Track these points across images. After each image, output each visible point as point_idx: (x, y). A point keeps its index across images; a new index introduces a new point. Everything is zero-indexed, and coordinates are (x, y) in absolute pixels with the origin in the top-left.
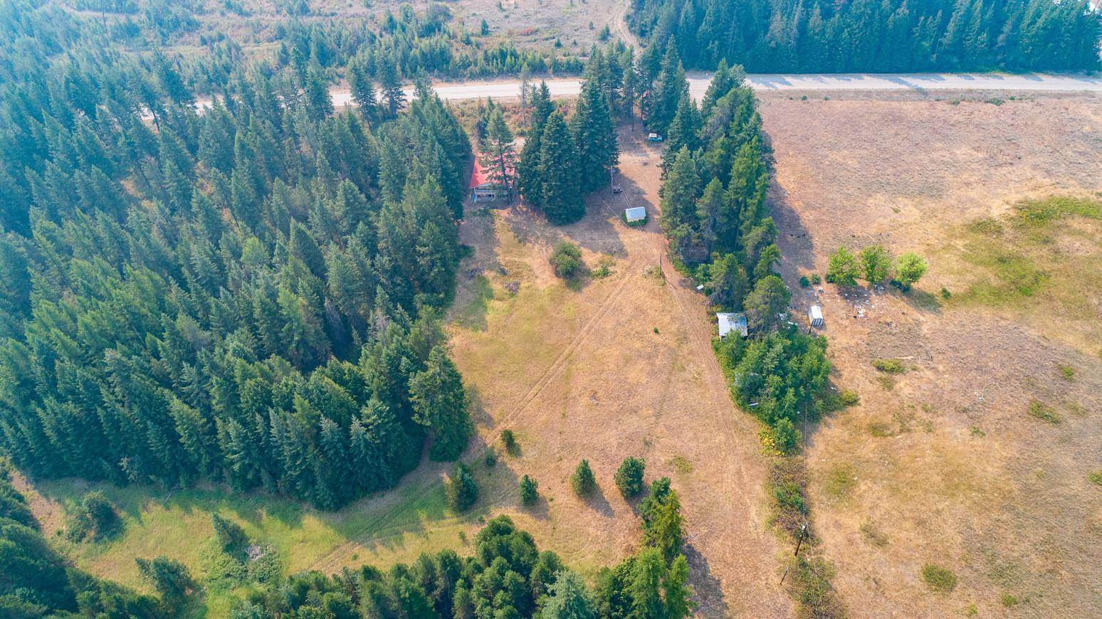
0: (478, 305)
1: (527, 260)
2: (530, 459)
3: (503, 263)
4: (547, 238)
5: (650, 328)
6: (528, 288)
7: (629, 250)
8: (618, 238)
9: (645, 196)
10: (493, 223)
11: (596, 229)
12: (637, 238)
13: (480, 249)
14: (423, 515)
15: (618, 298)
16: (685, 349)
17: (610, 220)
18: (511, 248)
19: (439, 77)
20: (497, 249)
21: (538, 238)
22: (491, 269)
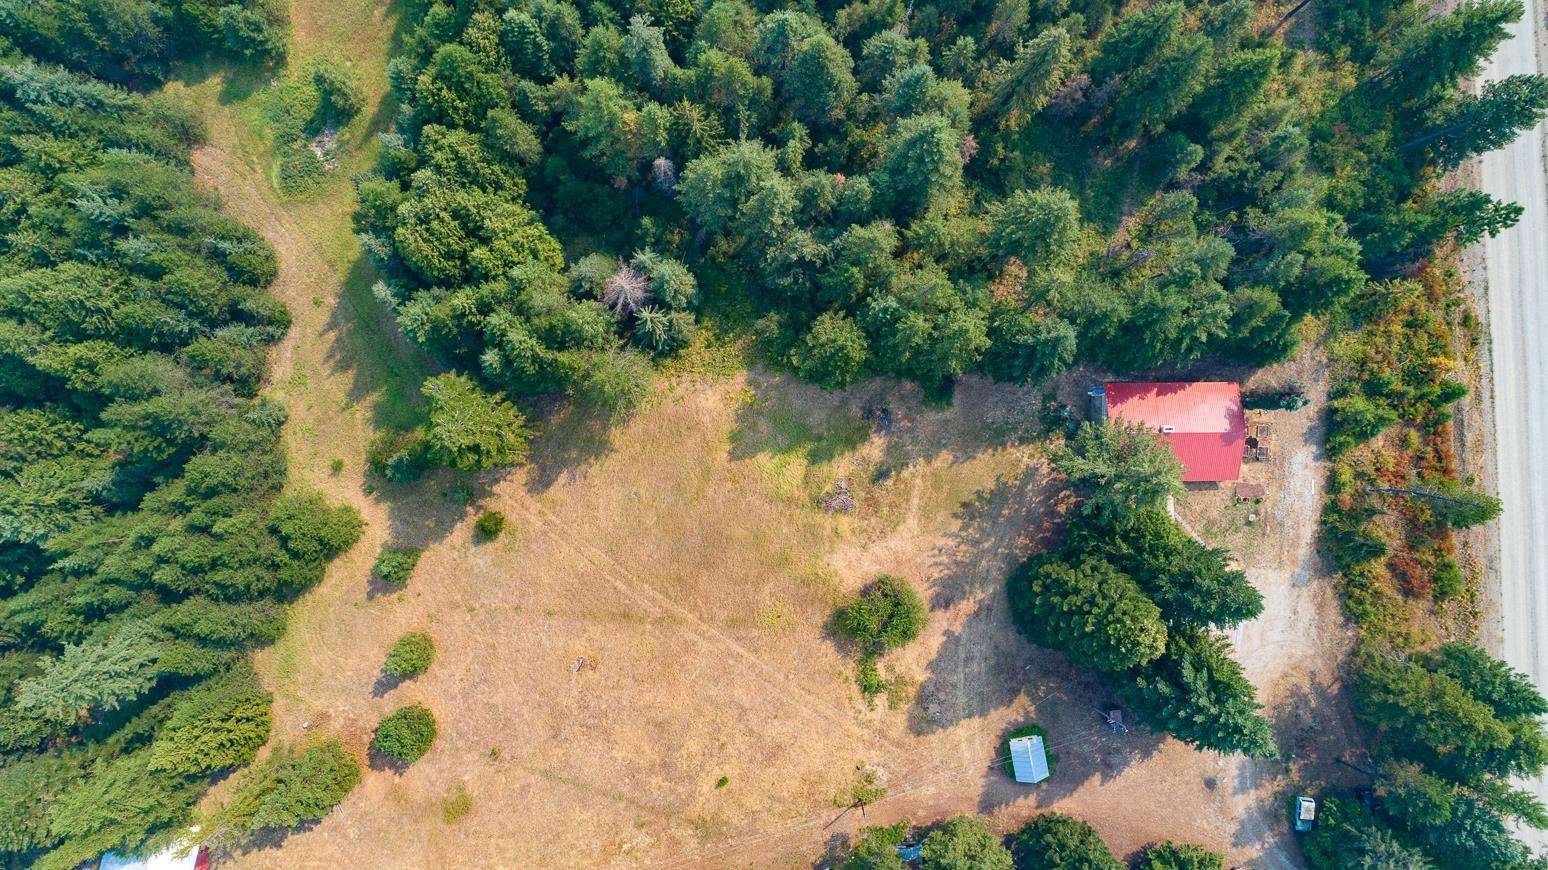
0: (793, 433)
1: (912, 522)
2: (471, 559)
3: (905, 474)
4: (974, 564)
5: (730, 770)
6: (836, 531)
7: (931, 737)
8: (970, 716)
9: (1096, 779)
10: (1022, 441)
11: (997, 670)
12: (967, 755)
13: (946, 422)
15: (806, 712)
16: (686, 833)
17: (1023, 699)
18: (946, 487)
20: (944, 458)
21: (975, 543)
22: (889, 450)
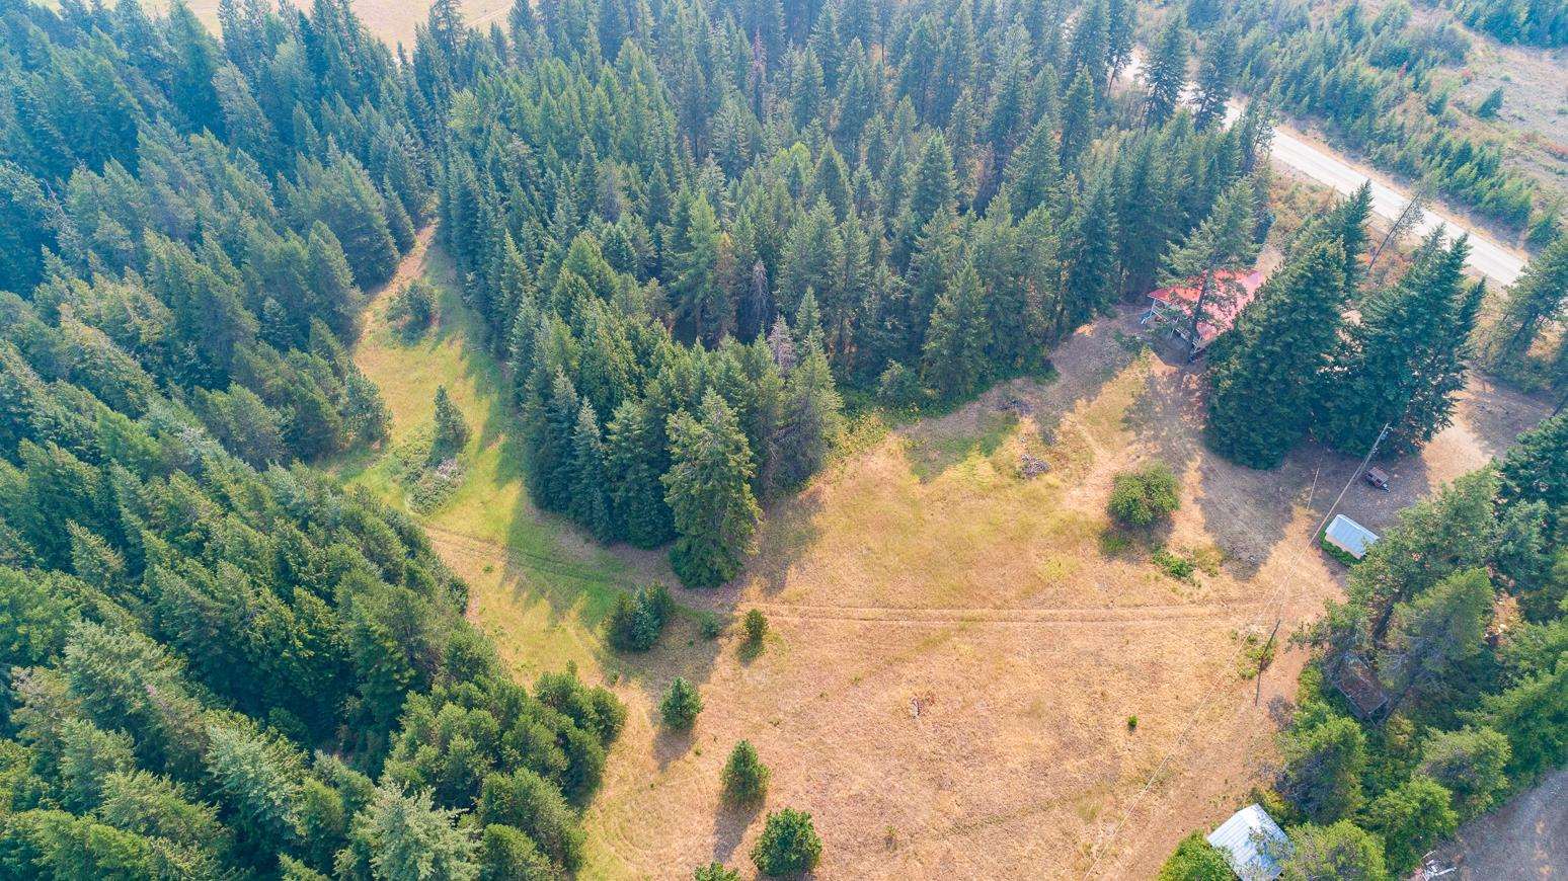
1: (1100, 452)
2: (749, 681)
3: (1065, 427)
4: (1170, 449)
5: (1129, 709)
6: (1049, 486)
7: (1264, 577)
8: (1275, 544)
10: (1126, 367)
11: (1261, 504)
12: (1306, 575)
13: (1064, 386)
14: (581, 603)
15: (1148, 623)
17: (1299, 511)
18: (1102, 419)
19: (1328, 132)
20: (1081, 403)
21: (1156, 437)
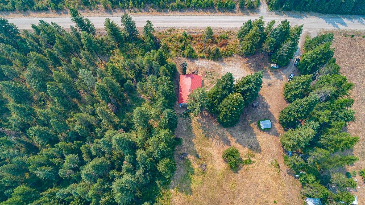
0: (186, 178)
1: (209, 149)
3: (197, 150)
4: (220, 135)
5: (272, 200)
6: (211, 168)
7: (261, 147)
8: (256, 138)
9: (270, 109)
10: (191, 122)
11: (245, 131)
12: (265, 139)
13: (185, 140)
15: (256, 179)
17: (251, 125)
18: (201, 141)
19: (154, 8)
20: (194, 141)
21: (215, 134)
22: (192, 154)
